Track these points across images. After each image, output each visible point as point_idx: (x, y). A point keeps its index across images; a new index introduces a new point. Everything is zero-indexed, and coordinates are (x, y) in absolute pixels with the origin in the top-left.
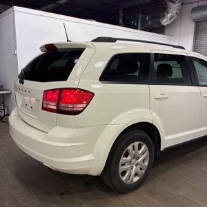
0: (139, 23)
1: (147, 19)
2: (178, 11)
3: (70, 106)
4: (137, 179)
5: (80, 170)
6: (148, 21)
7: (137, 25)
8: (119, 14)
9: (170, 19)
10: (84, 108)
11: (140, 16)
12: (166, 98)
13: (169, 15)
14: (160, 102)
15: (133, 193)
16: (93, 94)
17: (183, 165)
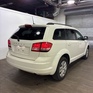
0: (44, 15)
1: (47, 13)
2: (59, 11)
3: (44, 49)
4: (64, 75)
5: (48, 73)
6: (48, 14)
7: (43, 16)
8: (35, 10)
9: (57, 14)
10: (50, 49)
11: (44, 12)
12: (71, 45)
13: (56, 12)
14: (69, 46)
15: (63, 80)
16: (52, 44)
17: (74, 69)
